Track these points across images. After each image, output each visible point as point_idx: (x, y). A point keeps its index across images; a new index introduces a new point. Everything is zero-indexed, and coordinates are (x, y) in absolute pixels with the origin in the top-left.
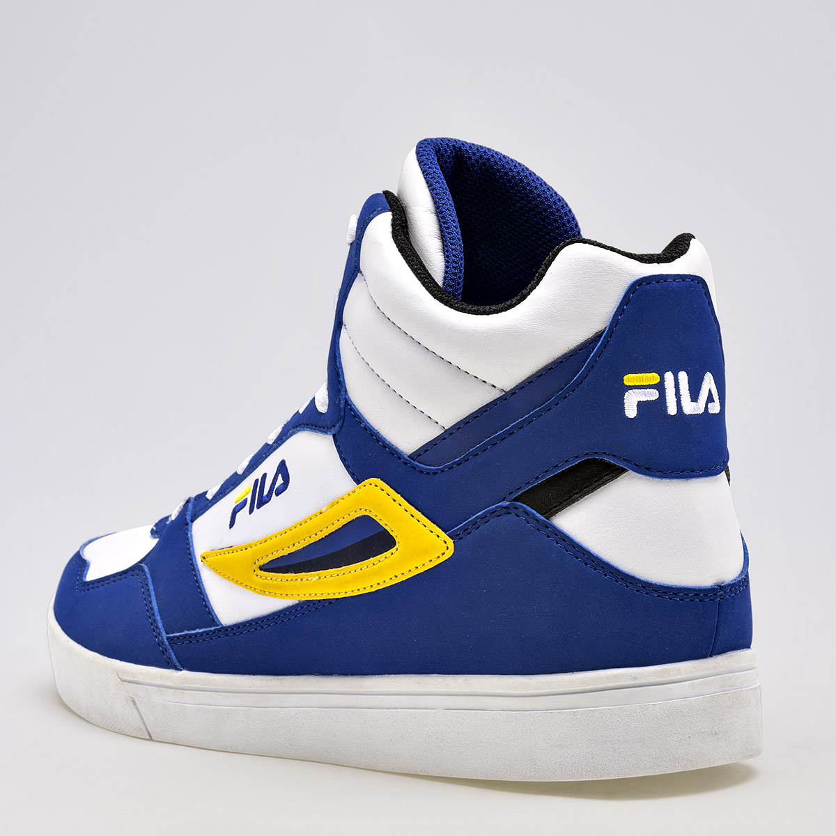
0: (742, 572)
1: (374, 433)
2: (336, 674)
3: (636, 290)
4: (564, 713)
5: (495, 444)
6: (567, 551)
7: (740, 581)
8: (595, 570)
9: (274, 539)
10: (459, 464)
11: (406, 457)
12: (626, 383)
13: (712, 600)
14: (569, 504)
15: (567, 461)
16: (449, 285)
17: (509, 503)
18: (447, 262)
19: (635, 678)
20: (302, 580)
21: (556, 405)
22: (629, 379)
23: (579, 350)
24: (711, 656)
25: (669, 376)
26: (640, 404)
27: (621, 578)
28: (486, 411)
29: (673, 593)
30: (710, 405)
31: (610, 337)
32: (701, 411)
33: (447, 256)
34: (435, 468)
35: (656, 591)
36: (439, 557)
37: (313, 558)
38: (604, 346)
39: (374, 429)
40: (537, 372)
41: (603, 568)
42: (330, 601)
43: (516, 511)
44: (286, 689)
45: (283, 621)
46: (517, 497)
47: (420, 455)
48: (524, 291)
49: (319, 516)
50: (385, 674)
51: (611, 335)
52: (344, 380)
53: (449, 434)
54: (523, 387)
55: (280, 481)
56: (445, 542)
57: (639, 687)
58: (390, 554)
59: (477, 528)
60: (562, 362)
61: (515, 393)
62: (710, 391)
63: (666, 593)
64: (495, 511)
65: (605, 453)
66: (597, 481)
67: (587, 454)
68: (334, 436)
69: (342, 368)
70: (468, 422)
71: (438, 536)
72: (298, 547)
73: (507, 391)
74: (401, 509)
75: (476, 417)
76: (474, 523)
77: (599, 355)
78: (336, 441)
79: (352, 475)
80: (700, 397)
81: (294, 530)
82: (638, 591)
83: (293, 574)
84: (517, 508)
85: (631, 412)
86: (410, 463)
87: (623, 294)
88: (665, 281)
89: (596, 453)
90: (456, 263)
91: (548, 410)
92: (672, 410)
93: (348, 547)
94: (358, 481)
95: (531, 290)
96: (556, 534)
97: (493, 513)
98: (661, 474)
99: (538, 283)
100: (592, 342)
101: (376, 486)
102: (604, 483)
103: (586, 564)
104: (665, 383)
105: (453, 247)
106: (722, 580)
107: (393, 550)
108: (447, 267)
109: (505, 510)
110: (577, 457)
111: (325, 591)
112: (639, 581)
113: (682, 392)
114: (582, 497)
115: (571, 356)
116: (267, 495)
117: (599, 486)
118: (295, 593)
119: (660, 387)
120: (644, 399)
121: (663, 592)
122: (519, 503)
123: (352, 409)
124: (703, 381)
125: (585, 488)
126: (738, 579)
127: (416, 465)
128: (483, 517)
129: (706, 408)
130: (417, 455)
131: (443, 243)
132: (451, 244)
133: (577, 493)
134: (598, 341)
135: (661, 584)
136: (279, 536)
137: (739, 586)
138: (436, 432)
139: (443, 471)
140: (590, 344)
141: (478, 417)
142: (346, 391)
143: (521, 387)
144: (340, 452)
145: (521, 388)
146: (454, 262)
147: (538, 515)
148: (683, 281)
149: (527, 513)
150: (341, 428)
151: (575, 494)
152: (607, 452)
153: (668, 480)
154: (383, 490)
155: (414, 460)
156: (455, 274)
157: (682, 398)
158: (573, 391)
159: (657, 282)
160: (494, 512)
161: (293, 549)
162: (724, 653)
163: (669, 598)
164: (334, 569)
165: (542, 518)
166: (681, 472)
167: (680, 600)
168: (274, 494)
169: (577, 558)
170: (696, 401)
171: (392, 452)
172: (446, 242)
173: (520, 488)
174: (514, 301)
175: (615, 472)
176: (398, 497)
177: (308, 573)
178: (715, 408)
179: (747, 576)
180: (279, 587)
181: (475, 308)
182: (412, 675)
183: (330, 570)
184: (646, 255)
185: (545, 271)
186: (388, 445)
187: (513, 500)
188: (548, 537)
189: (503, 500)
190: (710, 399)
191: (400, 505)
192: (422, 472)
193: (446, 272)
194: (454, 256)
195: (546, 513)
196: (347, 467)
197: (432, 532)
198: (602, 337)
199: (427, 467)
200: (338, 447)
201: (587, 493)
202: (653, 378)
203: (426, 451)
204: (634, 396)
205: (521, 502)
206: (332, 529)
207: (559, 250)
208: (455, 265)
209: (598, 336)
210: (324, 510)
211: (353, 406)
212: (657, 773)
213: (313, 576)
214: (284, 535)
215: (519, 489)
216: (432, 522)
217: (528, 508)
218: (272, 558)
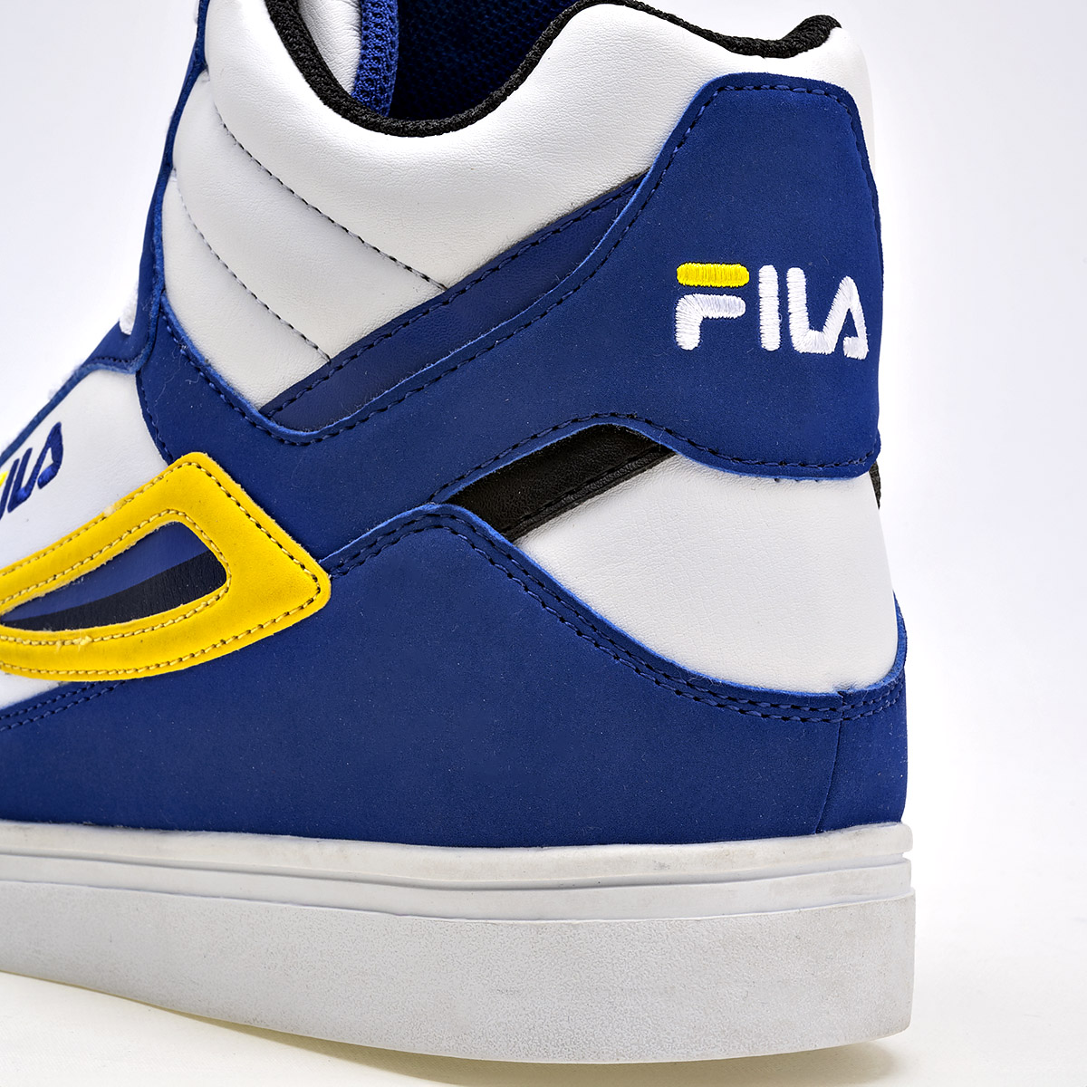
0: (891, 671)
1: (201, 365)
2: (120, 824)
3: (712, 98)
4: (519, 925)
5: (419, 390)
6: (544, 606)
7: (885, 689)
8: (597, 645)
9: (26, 565)
10: (350, 426)
11: (255, 411)
12: (682, 280)
13: (827, 721)
14: (554, 514)
15: (555, 428)
16: (363, 91)
17: (438, 506)
18: (364, 48)
19: (662, 866)
20: (63, 643)
21: (542, 316)
22: (689, 273)
23: (594, 209)
24: (819, 831)
25: (768, 274)
26: (708, 325)
27: (647, 666)
28: (408, 324)
29: (750, 702)
30: (847, 341)
31: (655, 188)
32: (829, 348)
33: (366, 38)
34: (305, 433)
35: (715, 695)
36: (302, 608)
37: (84, 603)
38: (643, 204)
39: (203, 358)
40: (508, 251)
41: (613, 643)
42: (109, 686)
43: (451, 522)
44: (32, 848)
45: (32, 721)
46: (456, 496)
47: (280, 409)
48: (496, 94)
49: (101, 523)
50: (201, 830)
51: (658, 184)
52: (163, 270)
53: (335, 366)
54: (480, 280)
55: (48, 461)
56: (315, 579)
57: (671, 883)
58: (214, 599)
59: (377, 554)
60: (558, 231)
61: (464, 291)
62: (849, 314)
63: (735, 700)
64: (413, 522)
65: (632, 417)
66: (611, 471)
67: (597, 415)
68: (138, 374)
69: (161, 247)
70: (372, 346)
71: (303, 567)
72: (63, 580)
73: (449, 287)
74: (239, 511)
75: (387, 336)
76: (371, 543)
77: (631, 221)
78: (139, 383)
79: (161, 446)
80: (829, 322)
81: (59, 549)
82: (678, 693)
83: (50, 633)
84: (453, 517)
85: (688, 337)
86: (262, 423)
87: (688, 104)
88: (772, 88)
89: (613, 415)
90: (381, 50)
91: (526, 326)
92: (770, 340)
93: (143, 583)
94: (170, 458)
95: (509, 92)
96: (525, 572)
97: (409, 524)
98: (741, 464)
99: (523, 78)
100: (619, 196)
101: (200, 467)
102: (627, 476)
103: (580, 633)
104: (760, 286)
105: (378, 20)
106: (850, 682)
107: (220, 591)
108: (363, 57)
109: (430, 521)
110: (575, 421)
111: (102, 666)
112: (683, 673)
113: (792, 308)
114: (580, 500)
115: (575, 220)
116: (26, 488)
117: (616, 482)
118: (53, 667)
119: (749, 293)
120: (715, 314)
121: (729, 698)
122: (458, 508)
123: (168, 322)
124: (836, 292)
125: (589, 483)
126: (883, 684)
127: (272, 428)
128: (388, 532)
129: (840, 345)
130: (275, 408)
131: (361, 14)
132: (375, 15)
133: (571, 493)
134: (630, 194)
135: (726, 682)
136: (34, 562)
137: (884, 698)
138: (311, 364)
139: (319, 440)
140: (614, 198)
141: (390, 335)
142: (164, 289)
143: (476, 279)
144: (144, 404)
145: (477, 281)
146: (376, 47)
147: (493, 532)
148: (809, 92)
149: (472, 527)
150: (148, 357)
151: (567, 494)
152: (636, 413)
153: (753, 479)
154: (210, 475)
155: (269, 418)
156: (377, 71)
157: (792, 319)
158: (575, 290)
159: (758, 88)
160: (410, 522)
161: (53, 586)
162: (846, 826)
163: (741, 711)
164: (117, 625)
165: (500, 538)
166: (781, 464)
167: (763, 716)
168: (36, 484)
169: (563, 620)
170: (820, 329)
171: (230, 400)
172: (365, 10)
173: (463, 477)
174: (474, 112)
175: (647, 455)
176: (236, 488)
177: (74, 631)
178: (857, 348)
179: (902, 680)
180: (26, 656)
181: (399, 124)
182: (248, 835)
183: (110, 626)
184: (740, 39)
185: (539, 56)
186: (225, 389)
187: (447, 502)
188: (510, 576)
189: (430, 499)
190: (848, 329)
191: (239, 505)
192: (282, 441)
193: (361, 67)
194: (377, 36)
195: (509, 528)
196: (153, 431)
197: (292, 558)
198: (640, 187)
199: (292, 432)
200: (141, 394)
201: (590, 494)
202: (736, 274)
203: (293, 400)
204: (697, 307)
205: (463, 506)
206: (119, 548)
207: (568, 17)
208: (378, 54)
209: (633, 183)
210: (108, 511)
211: (171, 317)
212: (695, 1056)
213: (81, 637)
214: (42, 559)
215: (459, 479)
216: (294, 538)
217: (476, 518)
218: (19, 600)
